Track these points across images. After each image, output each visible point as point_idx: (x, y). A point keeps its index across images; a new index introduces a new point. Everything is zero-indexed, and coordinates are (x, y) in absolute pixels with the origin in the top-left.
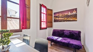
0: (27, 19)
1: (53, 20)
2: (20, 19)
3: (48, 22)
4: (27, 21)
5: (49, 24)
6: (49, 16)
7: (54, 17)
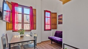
0: (34, 23)
1: (58, 22)
2: (30, 23)
3: (52, 25)
4: (34, 25)
5: (53, 26)
6: (53, 19)
7: (59, 19)
